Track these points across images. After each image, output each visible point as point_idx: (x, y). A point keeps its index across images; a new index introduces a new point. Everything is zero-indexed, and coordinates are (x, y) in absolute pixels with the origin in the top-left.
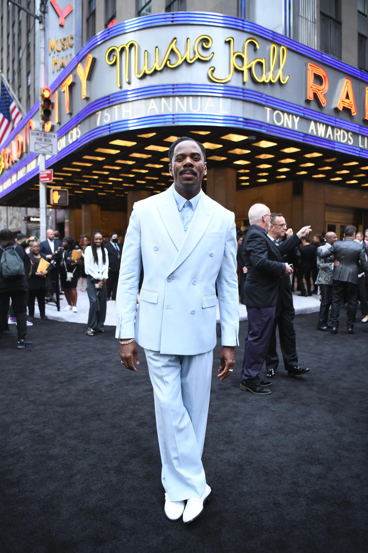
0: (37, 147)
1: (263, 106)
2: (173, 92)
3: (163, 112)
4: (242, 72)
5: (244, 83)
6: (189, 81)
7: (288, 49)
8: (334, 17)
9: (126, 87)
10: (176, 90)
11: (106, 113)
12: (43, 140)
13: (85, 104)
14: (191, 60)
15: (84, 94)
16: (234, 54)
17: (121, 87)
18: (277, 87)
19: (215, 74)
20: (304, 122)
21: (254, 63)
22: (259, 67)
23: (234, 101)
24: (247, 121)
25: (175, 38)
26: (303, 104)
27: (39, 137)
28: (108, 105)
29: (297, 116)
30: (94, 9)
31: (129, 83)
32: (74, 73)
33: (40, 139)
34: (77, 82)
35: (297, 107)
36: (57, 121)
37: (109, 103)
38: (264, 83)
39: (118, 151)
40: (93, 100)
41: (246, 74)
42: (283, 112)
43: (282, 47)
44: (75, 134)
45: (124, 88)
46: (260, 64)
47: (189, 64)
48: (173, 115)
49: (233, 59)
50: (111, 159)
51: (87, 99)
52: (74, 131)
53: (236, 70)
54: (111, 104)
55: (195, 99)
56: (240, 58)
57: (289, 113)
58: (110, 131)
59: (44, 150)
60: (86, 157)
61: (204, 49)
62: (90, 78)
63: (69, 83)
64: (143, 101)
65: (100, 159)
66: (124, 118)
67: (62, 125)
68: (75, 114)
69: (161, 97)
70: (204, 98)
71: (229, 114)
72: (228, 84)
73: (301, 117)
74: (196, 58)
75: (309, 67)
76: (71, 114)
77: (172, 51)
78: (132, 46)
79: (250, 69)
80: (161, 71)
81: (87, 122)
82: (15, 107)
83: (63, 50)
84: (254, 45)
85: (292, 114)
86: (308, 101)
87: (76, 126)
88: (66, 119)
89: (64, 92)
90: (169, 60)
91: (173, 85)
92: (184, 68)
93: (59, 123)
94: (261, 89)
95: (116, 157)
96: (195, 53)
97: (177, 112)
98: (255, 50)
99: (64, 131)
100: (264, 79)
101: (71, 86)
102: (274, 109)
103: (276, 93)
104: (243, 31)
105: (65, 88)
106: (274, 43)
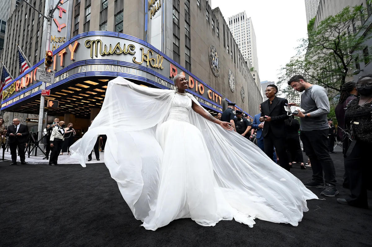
0: (41, 78)
1: (155, 76)
2: (118, 64)
3: (112, 71)
4: (147, 62)
5: (147, 66)
6: (125, 61)
7: (164, 57)
8: (178, 53)
9: (95, 58)
10: (118, 63)
11: (83, 67)
12: (45, 75)
13: (72, 62)
14: (126, 53)
15: (72, 57)
16: (144, 54)
17: (92, 58)
18: (160, 70)
19: (136, 60)
20: (169, 84)
21: (151, 59)
22: (153, 62)
23: (143, 72)
24: (148, 80)
25: (119, 43)
26: (169, 78)
27: (43, 73)
28: (85, 64)
29: (166, 82)
30: (77, 29)
31: (97, 57)
32: (67, 48)
33: (44, 75)
34: (68, 52)
35: (167, 78)
36: (54, 68)
37: (86, 64)
38: (154, 67)
39: (89, 87)
40: (77, 61)
41: (148, 62)
42: (162, 79)
43: (161, 56)
44: (65, 76)
45: (94, 58)
46: (153, 60)
47: (125, 54)
48: (117, 73)
49: (143, 56)
50: (84, 90)
51: (73, 60)
52: (65, 74)
53: (144, 60)
54: (87, 64)
55: (127, 68)
56: (146, 56)
57: (164, 80)
58: (85, 76)
59: (45, 80)
60: (70, 88)
61: (131, 50)
62: (76, 51)
63: (64, 52)
64: (103, 65)
65: (78, 90)
66: (93, 71)
67: (57, 71)
68: (66, 66)
69: (112, 65)
70: (131, 69)
71: (141, 76)
72: (141, 65)
73: (168, 82)
74: (128, 52)
75: (171, 65)
76: (63, 66)
77: (118, 47)
78: (98, 42)
79: (149, 61)
80: (112, 54)
81: (73, 70)
82: (25, 64)
83: (59, 42)
84: (152, 53)
85: (165, 81)
86: (170, 77)
87: (66, 72)
88: (60, 68)
89: (60, 56)
90: (116, 51)
91: (118, 61)
92: (123, 55)
93: (56, 70)
94: (154, 69)
95: (87, 89)
96: (127, 50)
97: (119, 71)
98: (152, 55)
99: (59, 74)
100: (154, 66)
101: (64, 54)
102: (159, 78)
103: (159, 72)
104: (147, 47)
105: (61, 54)
106: (159, 54)
